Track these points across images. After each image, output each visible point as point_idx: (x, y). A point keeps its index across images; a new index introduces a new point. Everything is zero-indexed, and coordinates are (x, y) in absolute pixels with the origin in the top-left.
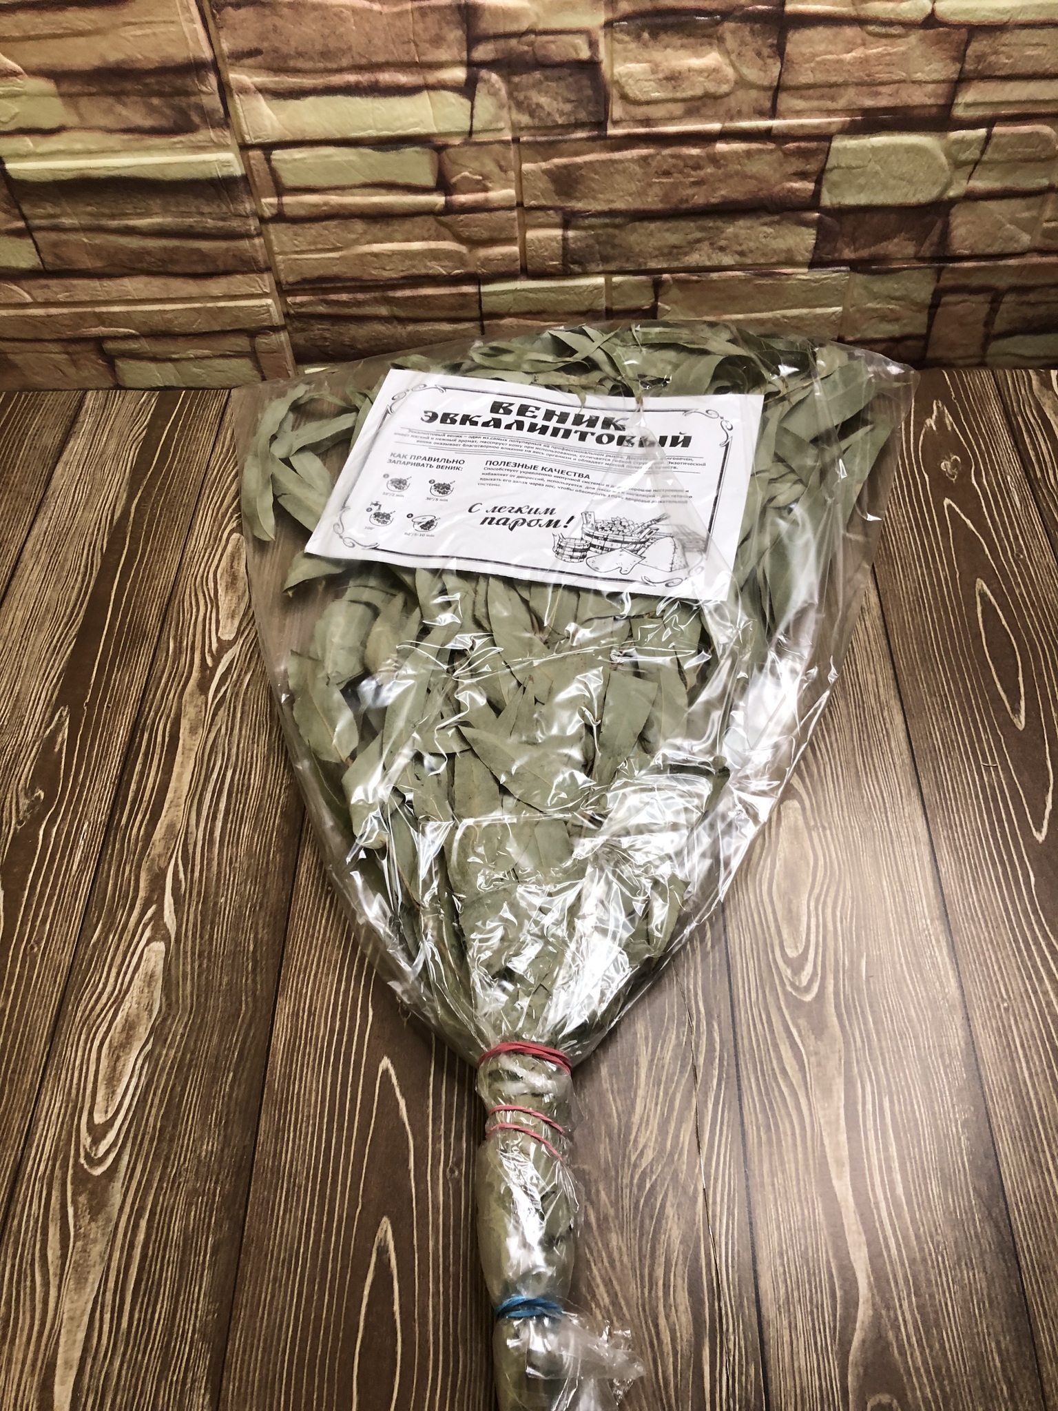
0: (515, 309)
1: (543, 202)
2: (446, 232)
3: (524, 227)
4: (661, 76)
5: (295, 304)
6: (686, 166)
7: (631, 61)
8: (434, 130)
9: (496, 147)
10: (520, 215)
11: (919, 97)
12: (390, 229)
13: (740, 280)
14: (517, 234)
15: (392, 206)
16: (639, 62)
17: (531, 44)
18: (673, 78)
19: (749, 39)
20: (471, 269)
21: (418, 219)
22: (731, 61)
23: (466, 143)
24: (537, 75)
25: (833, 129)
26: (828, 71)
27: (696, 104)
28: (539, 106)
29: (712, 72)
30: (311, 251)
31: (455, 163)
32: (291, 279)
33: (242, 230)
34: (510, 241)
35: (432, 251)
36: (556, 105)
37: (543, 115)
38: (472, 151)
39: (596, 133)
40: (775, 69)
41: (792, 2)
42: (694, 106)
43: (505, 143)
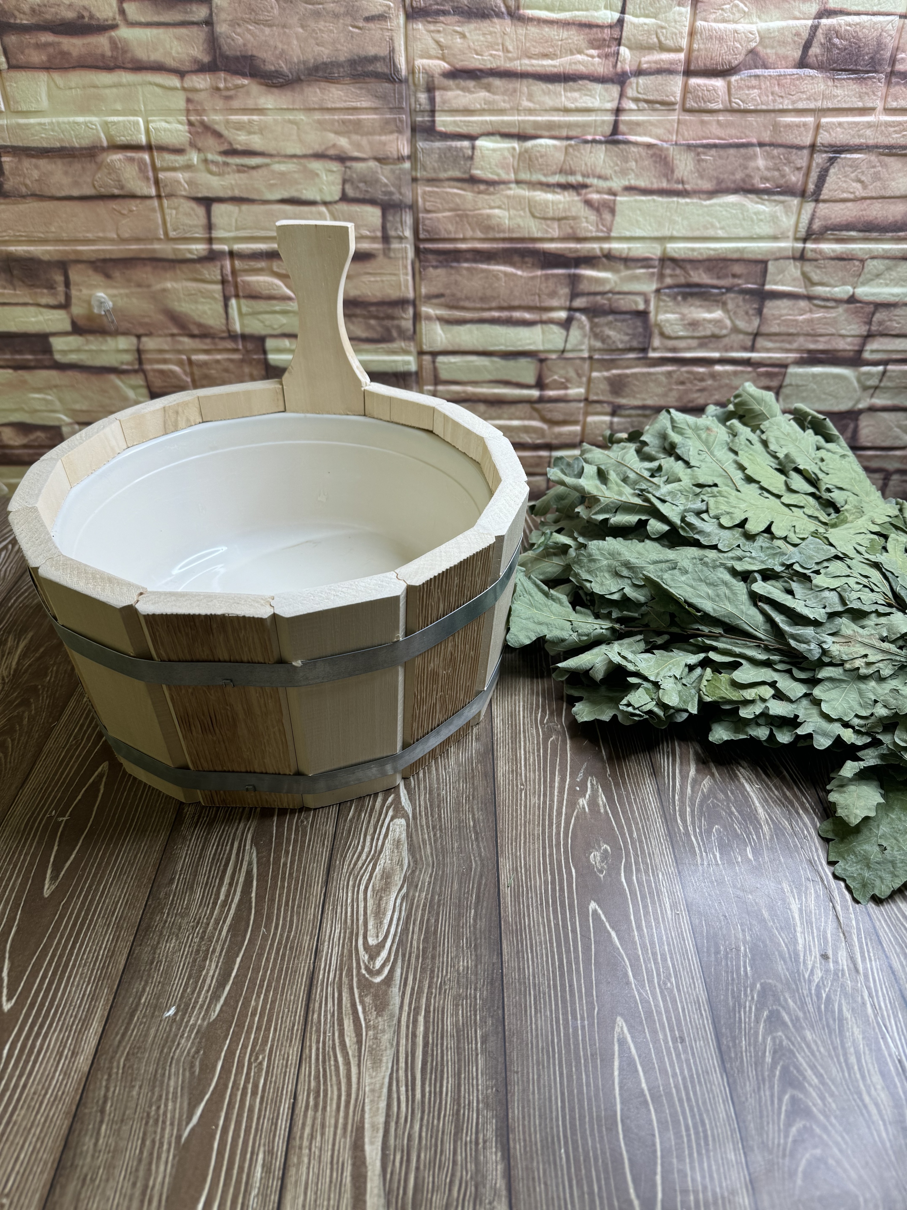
1: (601, 398)
2: (535, 414)
3: (586, 414)
4: (686, 322)
6: (695, 379)
7: (669, 313)
8: (541, 348)
9: (578, 361)
10: (586, 405)
11: (845, 345)
12: (499, 411)
14: (581, 418)
15: (505, 395)
16: (673, 313)
17: (609, 300)
18: (694, 324)
19: (741, 303)
20: (547, 440)
21: (520, 406)
22: (729, 316)
23: (559, 358)
24: (611, 318)
25: (789, 361)
26: (788, 326)
27: (706, 340)
28: (609, 337)
29: (717, 322)
31: (549, 369)
34: (575, 423)
35: (525, 426)
36: (618, 336)
37: (610, 342)
38: (562, 363)
39: (641, 355)
40: (756, 322)
41: (769, 283)
42: (705, 341)
43: (583, 359)
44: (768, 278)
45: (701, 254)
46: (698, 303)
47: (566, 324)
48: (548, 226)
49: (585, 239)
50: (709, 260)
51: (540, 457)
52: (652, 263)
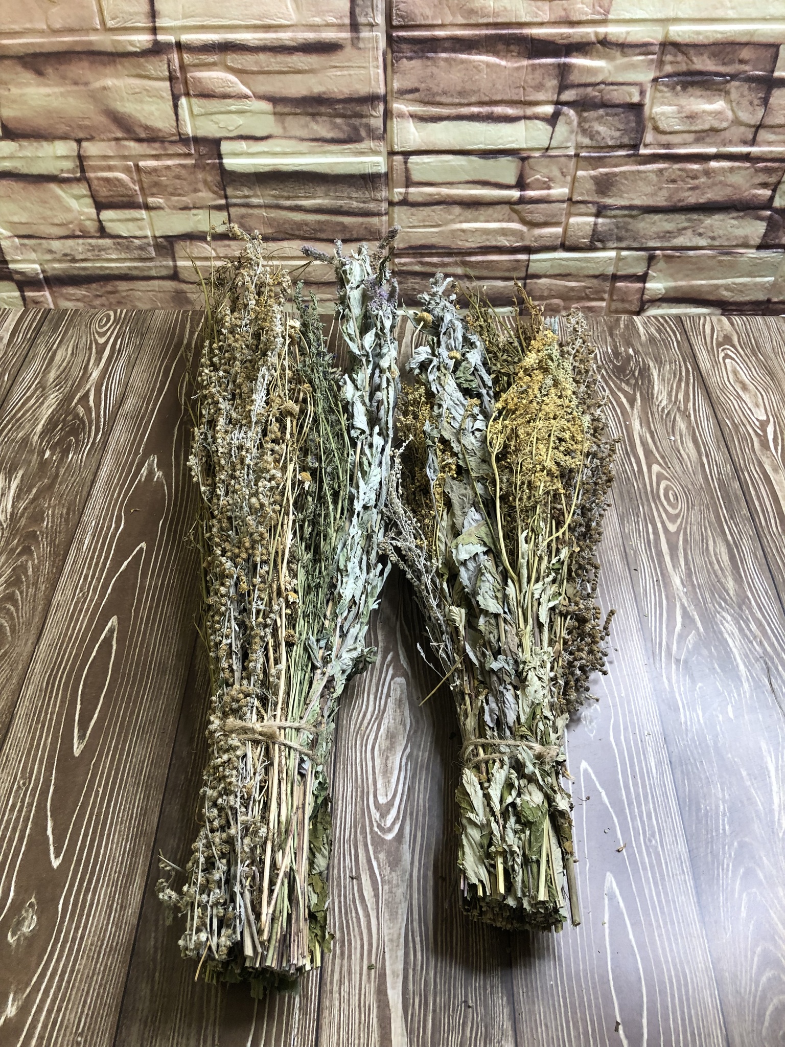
0: (550, 272)
1: (586, 198)
2: (515, 216)
3: (569, 215)
4: (684, 115)
5: (400, 264)
6: (688, 177)
7: (666, 105)
8: (524, 146)
9: (563, 159)
10: (569, 206)
12: (476, 213)
13: (709, 257)
14: (564, 220)
15: (483, 196)
16: (670, 105)
17: (600, 91)
18: (692, 117)
19: (746, 93)
20: (527, 243)
21: (499, 207)
22: (732, 107)
23: (542, 156)
24: (601, 112)
27: (704, 135)
28: (598, 133)
29: (718, 114)
30: (419, 227)
31: (531, 169)
32: (401, 246)
33: (376, 210)
34: (557, 224)
35: (503, 229)
36: (609, 132)
37: (599, 139)
38: (546, 161)
39: (631, 152)
40: (760, 112)
41: (779, 69)
42: (701, 136)
43: (568, 156)
44: (778, 64)
45: (707, 37)
46: (698, 92)
47: (552, 120)
48: (538, 8)
49: (579, 23)
50: (714, 44)
51: (518, 261)
52: (652, 48)
